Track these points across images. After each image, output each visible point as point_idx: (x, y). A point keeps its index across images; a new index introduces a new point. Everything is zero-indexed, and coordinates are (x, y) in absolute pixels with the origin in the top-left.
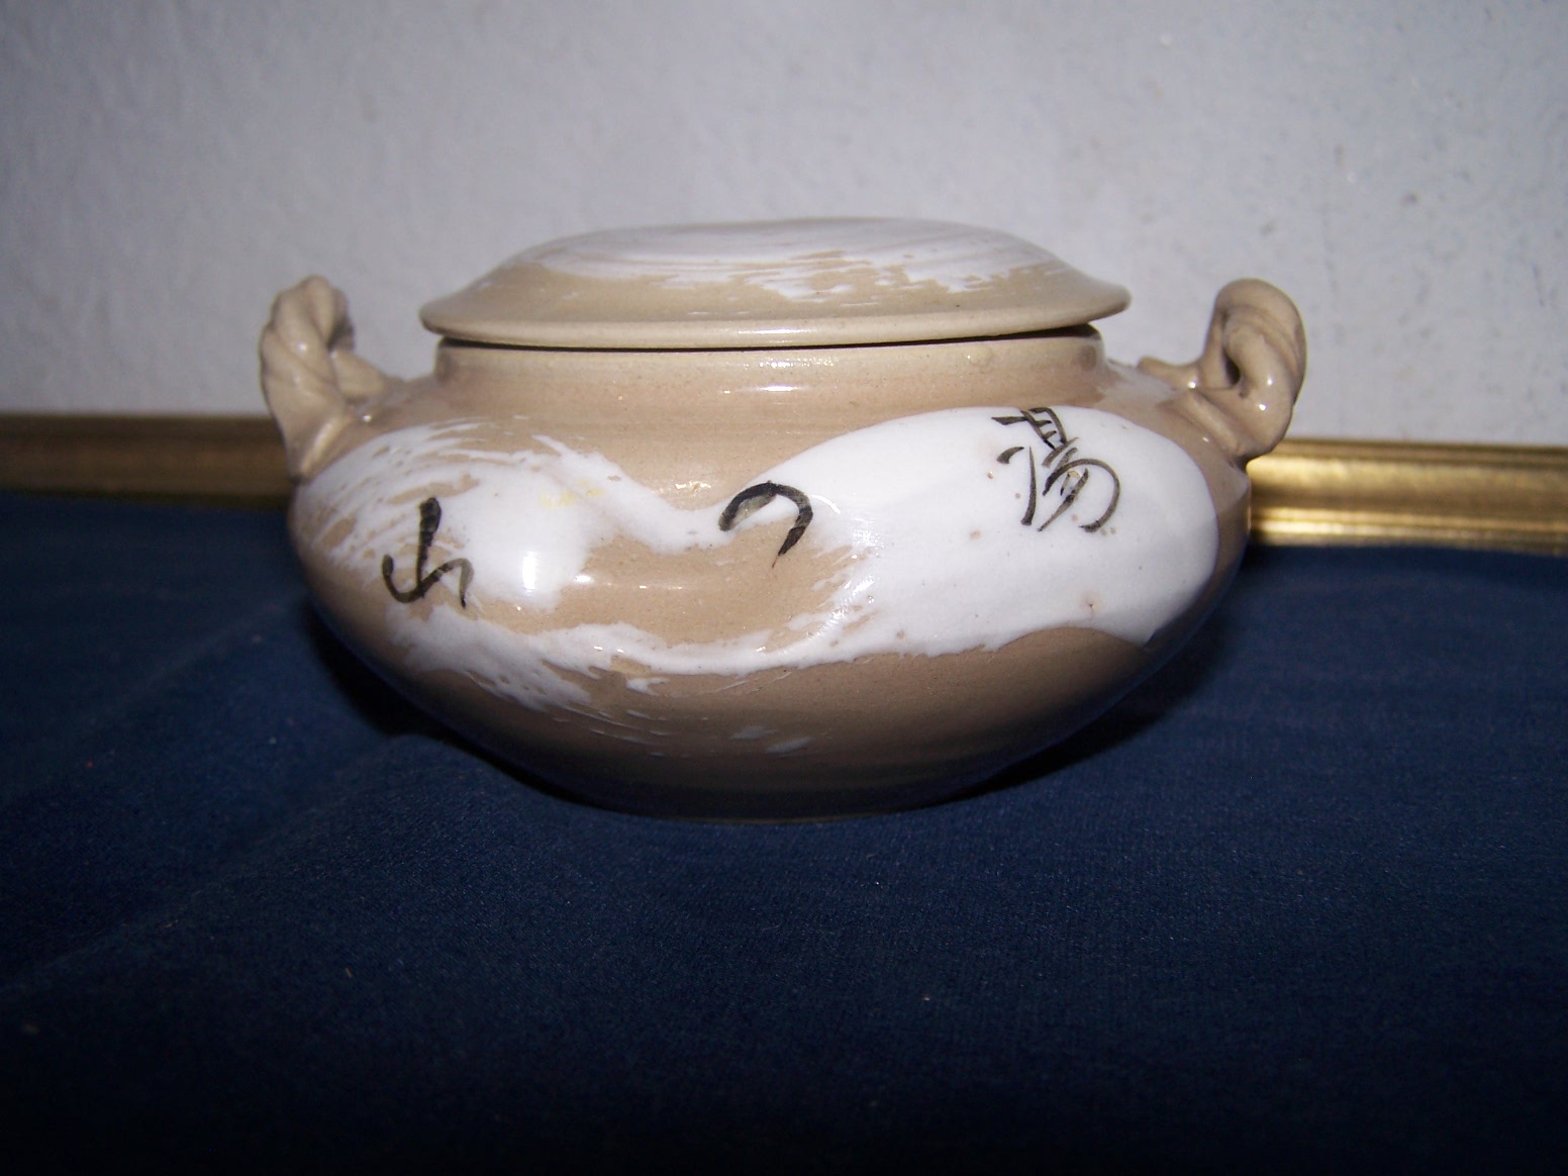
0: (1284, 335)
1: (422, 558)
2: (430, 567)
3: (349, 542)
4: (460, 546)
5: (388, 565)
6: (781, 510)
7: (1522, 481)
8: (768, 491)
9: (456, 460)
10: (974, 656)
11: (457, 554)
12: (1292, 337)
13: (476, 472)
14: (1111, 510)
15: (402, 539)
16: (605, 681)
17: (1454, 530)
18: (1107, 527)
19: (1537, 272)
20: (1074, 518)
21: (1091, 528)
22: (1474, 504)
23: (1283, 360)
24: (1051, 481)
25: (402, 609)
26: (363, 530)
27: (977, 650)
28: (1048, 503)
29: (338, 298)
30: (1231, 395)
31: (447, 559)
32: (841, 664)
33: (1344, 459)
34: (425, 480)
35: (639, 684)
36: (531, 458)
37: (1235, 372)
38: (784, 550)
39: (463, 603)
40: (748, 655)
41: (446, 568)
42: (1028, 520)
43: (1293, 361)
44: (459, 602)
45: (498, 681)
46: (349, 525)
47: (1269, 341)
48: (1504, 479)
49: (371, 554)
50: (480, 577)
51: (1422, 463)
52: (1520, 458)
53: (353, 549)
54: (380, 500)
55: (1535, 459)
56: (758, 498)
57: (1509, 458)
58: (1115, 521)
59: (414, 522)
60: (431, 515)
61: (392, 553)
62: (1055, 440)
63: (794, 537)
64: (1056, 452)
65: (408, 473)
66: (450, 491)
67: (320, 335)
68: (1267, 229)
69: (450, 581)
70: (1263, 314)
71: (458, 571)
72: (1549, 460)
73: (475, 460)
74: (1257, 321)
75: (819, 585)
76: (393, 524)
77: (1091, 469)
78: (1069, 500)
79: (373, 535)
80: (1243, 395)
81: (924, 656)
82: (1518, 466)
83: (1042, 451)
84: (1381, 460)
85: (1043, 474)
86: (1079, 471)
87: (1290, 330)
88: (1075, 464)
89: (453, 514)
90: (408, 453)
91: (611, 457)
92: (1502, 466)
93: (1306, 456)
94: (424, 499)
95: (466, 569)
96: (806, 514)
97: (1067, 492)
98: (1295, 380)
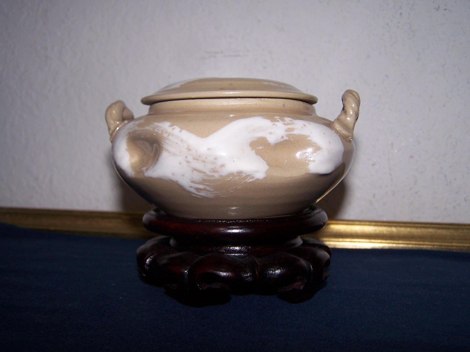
7: (444, 232)
17: (426, 246)
19: (446, 176)
22: (431, 238)
33: (395, 226)
48: (440, 231)
51: (417, 227)
52: (443, 226)
55: (446, 226)
57: (440, 226)
68: (374, 165)
72: (451, 227)
82: (443, 228)
84: (405, 227)
92: (439, 228)
93: (385, 226)
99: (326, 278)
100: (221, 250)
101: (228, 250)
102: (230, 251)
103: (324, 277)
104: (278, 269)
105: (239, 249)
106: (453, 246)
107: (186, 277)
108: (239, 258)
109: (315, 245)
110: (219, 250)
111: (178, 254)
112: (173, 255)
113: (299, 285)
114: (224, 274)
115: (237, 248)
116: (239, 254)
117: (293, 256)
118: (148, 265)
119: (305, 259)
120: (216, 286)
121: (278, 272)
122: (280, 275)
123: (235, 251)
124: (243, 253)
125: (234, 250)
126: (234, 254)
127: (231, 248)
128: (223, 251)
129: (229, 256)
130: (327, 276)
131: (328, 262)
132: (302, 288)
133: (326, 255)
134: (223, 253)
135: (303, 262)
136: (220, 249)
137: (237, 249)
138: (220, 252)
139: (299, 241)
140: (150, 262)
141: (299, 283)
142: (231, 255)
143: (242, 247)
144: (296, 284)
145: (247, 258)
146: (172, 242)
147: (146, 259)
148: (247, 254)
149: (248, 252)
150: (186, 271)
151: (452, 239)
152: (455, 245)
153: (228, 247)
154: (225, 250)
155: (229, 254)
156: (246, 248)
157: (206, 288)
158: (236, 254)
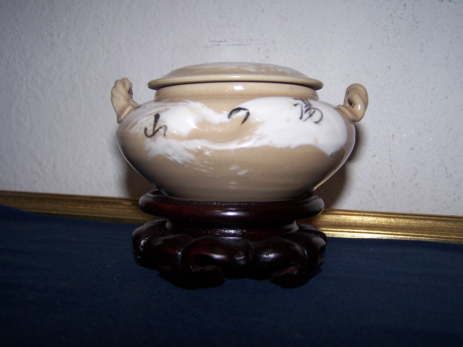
0: (363, 94)
1: (155, 126)
2: (156, 128)
3: (135, 127)
4: (164, 122)
5: (146, 129)
6: (242, 113)
8: (239, 109)
9: (163, 106)
10: (288, 149)
11: (163, 124)
12: (365, 94)
13: (168, 107)
14: (321, 119)
15: (149, 123)
16: (199, 153)
18: (320, 123)
19: (446, 169)
20: (312, 120)
21: (316, 123)
23: (362, 99)
24: (306, 111)
25: (149, 139)
26: (139, 123)
27: (288, 148)
28: (306, 116)
29: (131, 84)
30: (350, 108)
31: (161, 126)
32: (256, 148)
34: (155, 111)
35: (207, 153)
36: (182, 103)
37: (351, 103)
38: (243, 122)
39: (165, 135)
40: (233, 146)
41: (161, 128)
42: (301, 118)
43: (365, 100)
44: (164, 135)
45: (172, 155)
46: (136, 123)
47: (359, 95)
49: (141, 128)
50: (169, 129)
51: (416, 219)
53: (136, 128)
54: (144, 116)
56: (237, 111)
58: (321, 122)
59: (153, 119)
60: (157, 117)
61: (147, 126)
62: (307, 104)
63: (245, 119)
64: (307, 106)
65: (151, 110)
66: (162, 111)
67: (127, 90)
69: (162, 131)
70: (358, 90)
71: (164, 128)
73: (168, 105)
74: (356, 91)
75: (251, 130)
76: (147, 120)
77: (316, 111)
78: (311, 116)
79: (142, 124)
80: (353, 107)
81: (276, 148)
83: (304, 105)
84: (405, 218)
85: (304, 110)
86: (313, 110)
87: (364, 93)
88: (312, 108)
89: (162, 117)
90: (151, 106)
91: (202, 102)
93: (384, 217)
94: (155, 114)
95: (166, 127)
96: (248, 114)
97: (310, 114)
98: (366, 105)
99: (321, 264)
100: (216, 233)
101: (223, 234)
102: (225, 235)
103: (318, 263)
104: (271, 253)
105: (233, 232)
106: (452, 239)
107: (179, 259)
108: (234, 242)
109: (311, 232)
110: (213, 234)
111: (172, 236)
112: (168, 237)
113: (293, 270)
114: (217, 256)
115: (232, 231)
116: (233, 238)
117: (287, 240)
118: (143, 247)
119: (299, 244)
120: (209, 268)
121: (271, 256)
122: (273, 259)
123: (230, 235)
124: (237, 237)
125: (228, 233)
126: (228, 238)
127: (226, 231)
128: (218, 235)
129: (224, 239)
130: (322, 262)
131: (323, 248)
132: (295, 272)
133: (322, 241)
134: (218, 236)
135: (298, 247)
136: (214, 232)
137: (231, 233)
138: (215, 235)
139: (295, 227)
140: (144, 243)
141: (293, 268)
142: (226, 239)
143: (237, 230)
144: (290, 269)
145: (242, 241)
146: (168, 225)
147: (140, 240)
148: (241, 238)
149: (243, 235)
150: (179, 253)
151: (451, 231)
152: (453, 238)
153: (223, 230)
154: (220, 233)
155: (223, 237)
156: (241, 232)
157: (199, 270)
158: (231, 238)
